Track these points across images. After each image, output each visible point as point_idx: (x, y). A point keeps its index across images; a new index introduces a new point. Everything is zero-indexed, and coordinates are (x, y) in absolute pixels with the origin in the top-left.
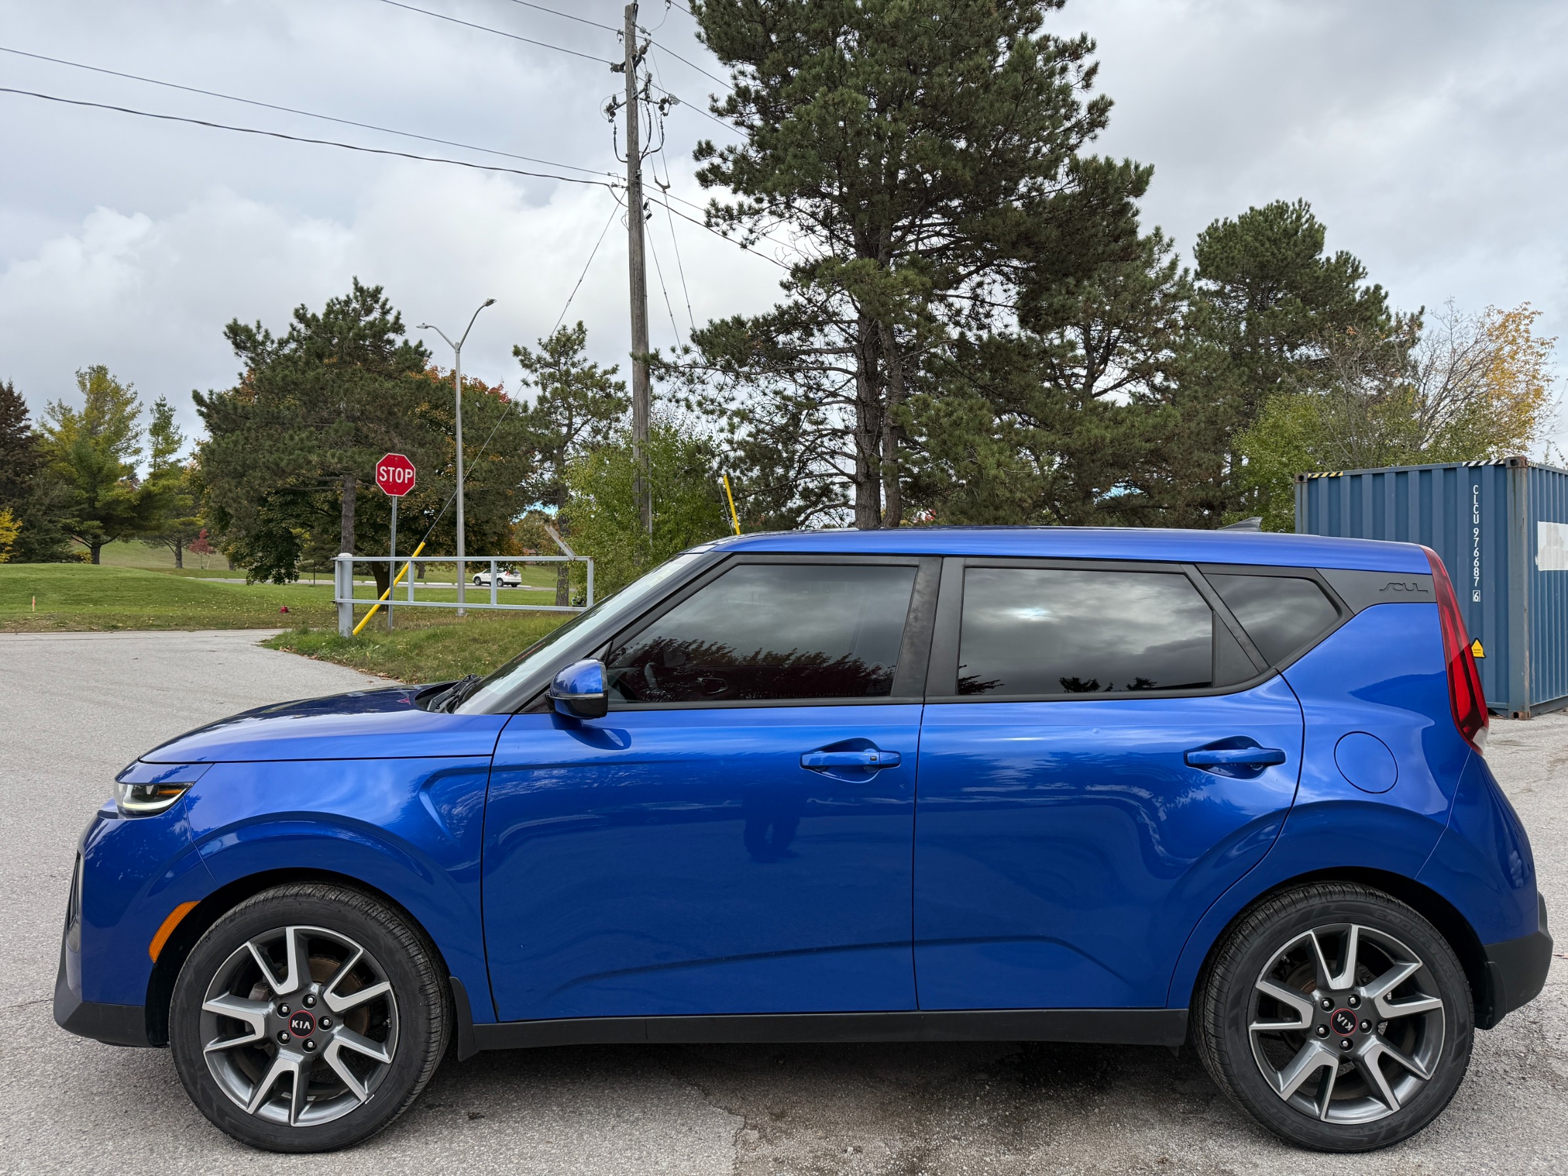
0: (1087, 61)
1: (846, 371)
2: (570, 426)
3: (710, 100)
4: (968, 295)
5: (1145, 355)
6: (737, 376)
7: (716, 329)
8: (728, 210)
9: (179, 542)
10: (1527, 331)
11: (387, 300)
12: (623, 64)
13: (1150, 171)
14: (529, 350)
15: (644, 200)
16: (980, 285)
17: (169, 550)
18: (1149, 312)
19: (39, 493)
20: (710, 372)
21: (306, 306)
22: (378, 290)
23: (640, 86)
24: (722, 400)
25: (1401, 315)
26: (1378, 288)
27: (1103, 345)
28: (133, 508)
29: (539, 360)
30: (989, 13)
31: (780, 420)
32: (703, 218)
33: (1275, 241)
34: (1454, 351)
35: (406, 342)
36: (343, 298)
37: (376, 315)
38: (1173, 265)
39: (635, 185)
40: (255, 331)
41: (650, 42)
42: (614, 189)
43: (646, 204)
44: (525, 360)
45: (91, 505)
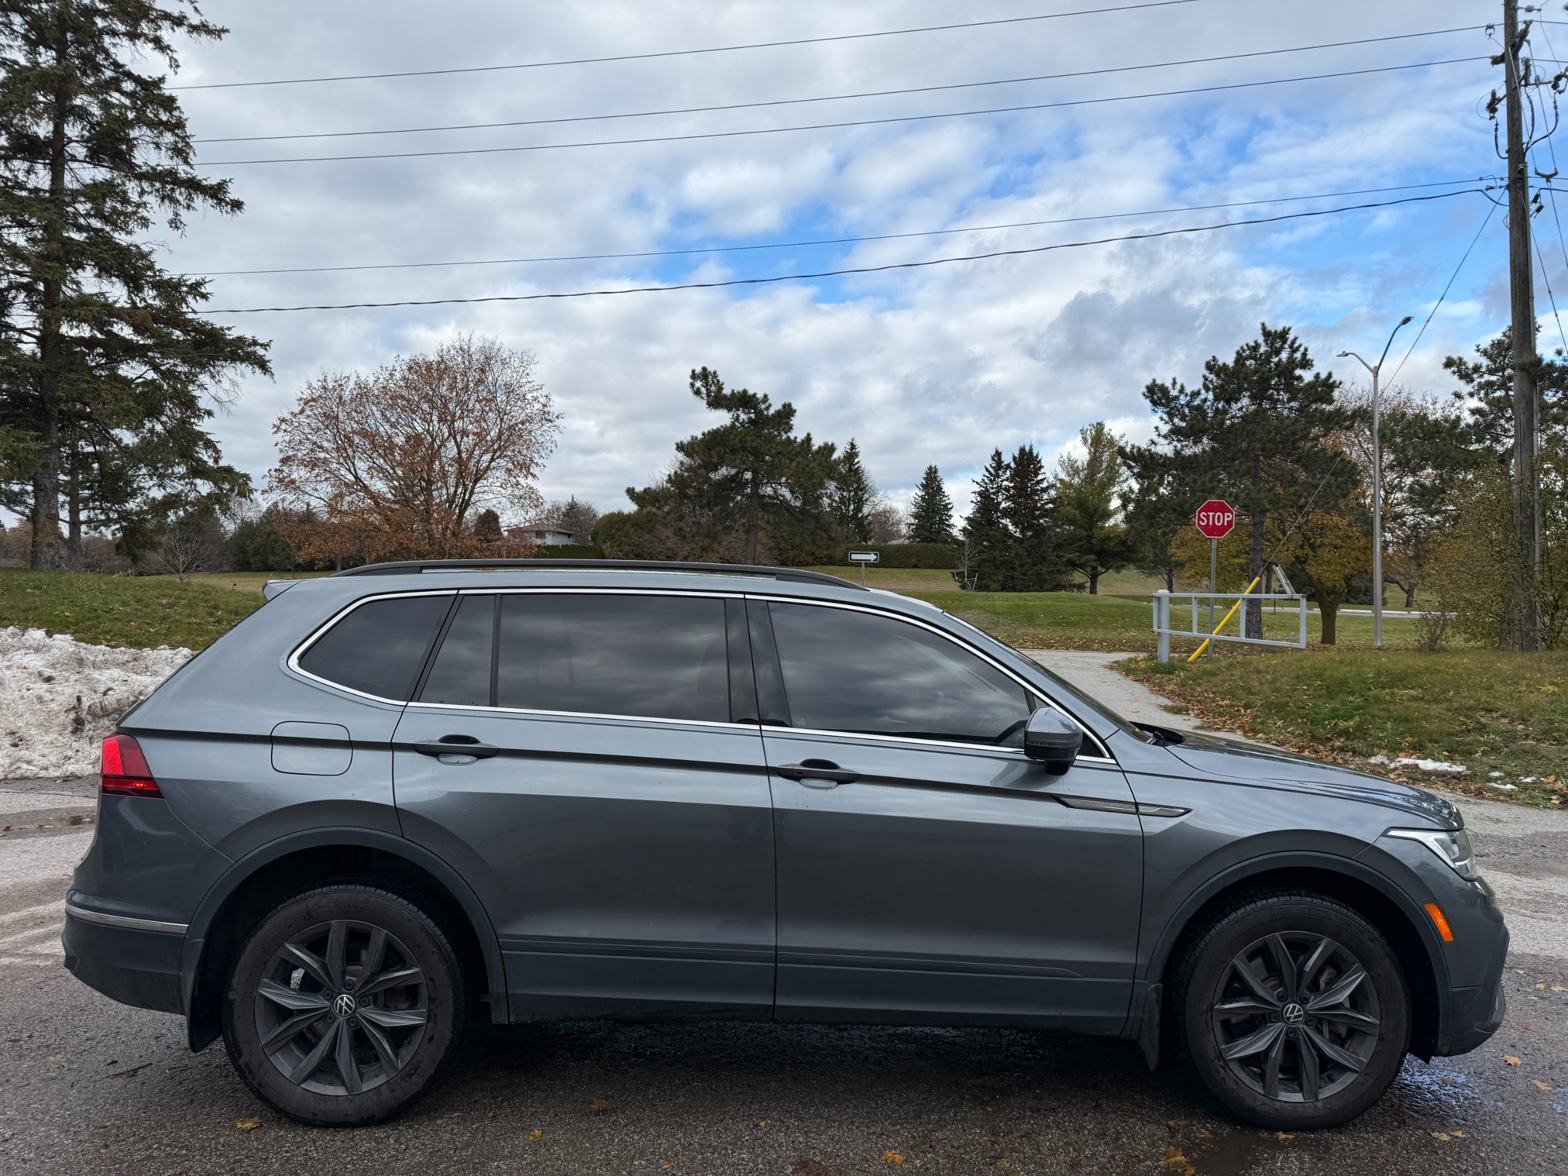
11: (1296, 339)
12: (1503, 54)
14: (1465, 359)
15: (1531, 194)
17: (1161, 579)
21: (1218, 357)
22: (1286, 331)
23: (1522, 73)
28: (1124, 543)
29: (1477, 369)
35: (1317, 376)
36: (1252, 344)
37: (1284, 356)
39: (1517, 181)
40: (1170, 387)
41: (1531, 22)
42: (1489, 192)
43: (1537, 197)
44: (1459, 371)
45: (1089, 542)
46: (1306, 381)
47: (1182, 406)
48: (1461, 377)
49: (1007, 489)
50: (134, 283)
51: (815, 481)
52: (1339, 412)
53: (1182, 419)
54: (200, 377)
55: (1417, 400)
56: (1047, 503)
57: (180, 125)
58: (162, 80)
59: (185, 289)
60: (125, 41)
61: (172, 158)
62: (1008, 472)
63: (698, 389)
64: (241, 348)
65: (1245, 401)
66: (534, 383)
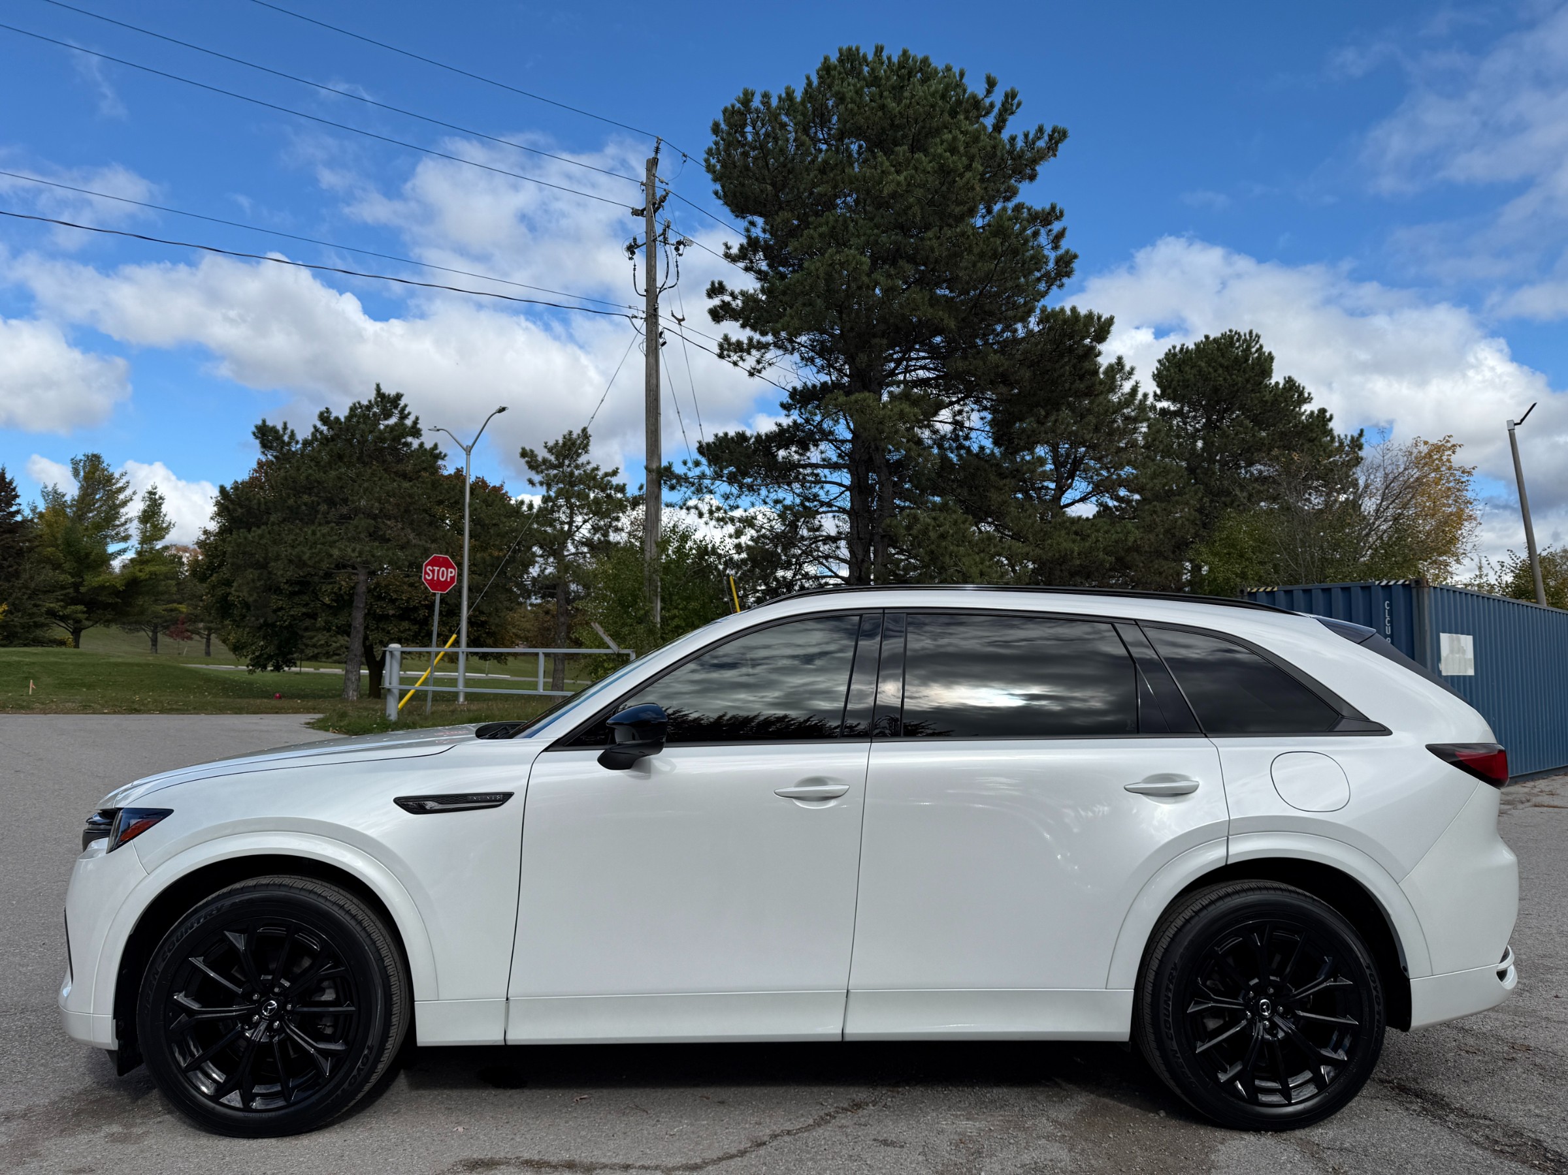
0: (1056, 227)
1: (840, 485)
2: (570, 523)
3: (724, 247)
4: (950, 421)
5: (1109, 471)
6: (741, 488)
7: (720, 443)
8: (739, 344)
9: (156, 627)
10: (1448, 460)
11: (406, 406)
12: (644, 209)
13: (1110, 321)
14: (536, 452)
15: (660, 328)
16: (960, 412)
17: (145, 635)
18: (1111, 433)
19: (25, 576)
20: (718, 483)
21: (331, 410)
22: (399, 396)
23: (659, 229)
24: (727, 508)
25: (1342, 436)
26: (1323, 411)
27: (1070, 461)
28: (117, 593)
29: (545, 461)
30: (973, 188)
31: (779, 527)
32: (717, 351)
33: (1227, 368)
34: (1386, 475)
35: (421, 445)
36: (365, 403)
37: (393, 421)
38: (1134, 390)
39: (652, 316)
40: (281, 432)
43: (661, 333)
44: (531, 462)
46: (415, 449)
47: (293, 452)
48: (533, 467)
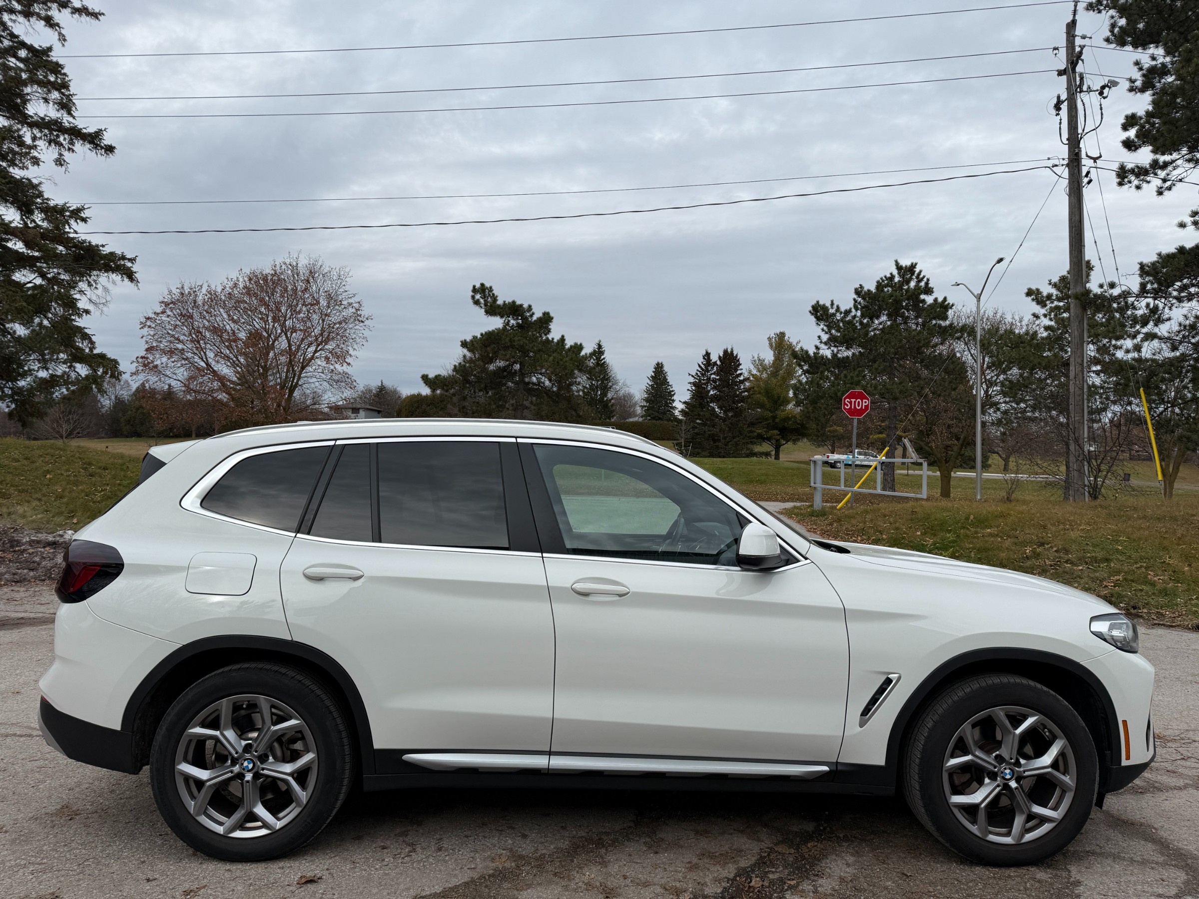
11: (921, 271)
12: (1065, 70)
14: (1041, 290)
15: (1084, 170)
21: (864, 285)
22: (913, 266)
29: (1049, 297)
35: (936, 300)
36: (888, 275)
37: (913, 284)
39: (1075, 161)
40: (830, 307)
41: (1084, 46)
42: (1054, 169)
43: (1088, 173)
44: (1036, 299)
45: (774, 421)
46: (928, 303)
47: (838, 321)
48: (1038, 303)
49: (714, 381)
50: (26, 209)
51: (567, 371)
52: (951, 325)
53: (838, 331)
54: (80, 284)
55: (1009, 319)
56: (744, 392)
57: (65, 85)
58: (50, 49)
59: (68, 214)
60: (21, 19)
61: (58, 110)
62: (715, 368)
63: (478, 300)
64: (113, 261)
65: (884, 318)
66: (348, 292)
